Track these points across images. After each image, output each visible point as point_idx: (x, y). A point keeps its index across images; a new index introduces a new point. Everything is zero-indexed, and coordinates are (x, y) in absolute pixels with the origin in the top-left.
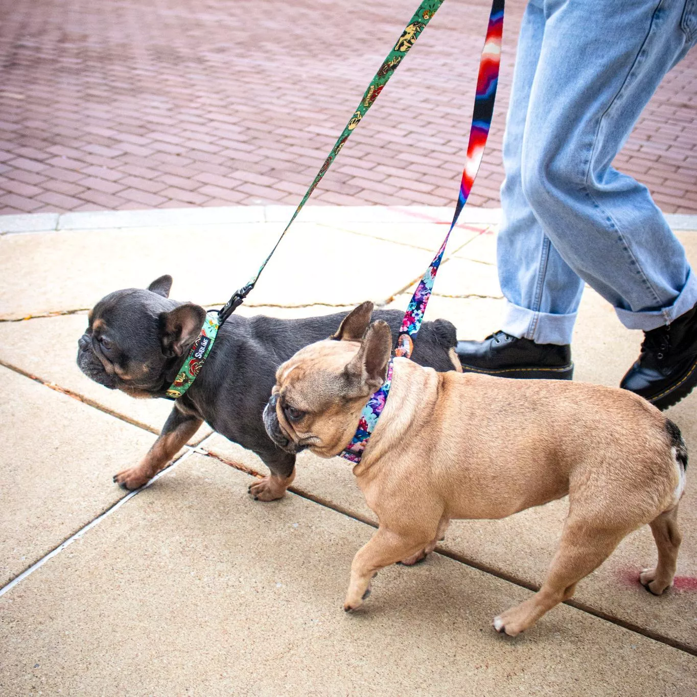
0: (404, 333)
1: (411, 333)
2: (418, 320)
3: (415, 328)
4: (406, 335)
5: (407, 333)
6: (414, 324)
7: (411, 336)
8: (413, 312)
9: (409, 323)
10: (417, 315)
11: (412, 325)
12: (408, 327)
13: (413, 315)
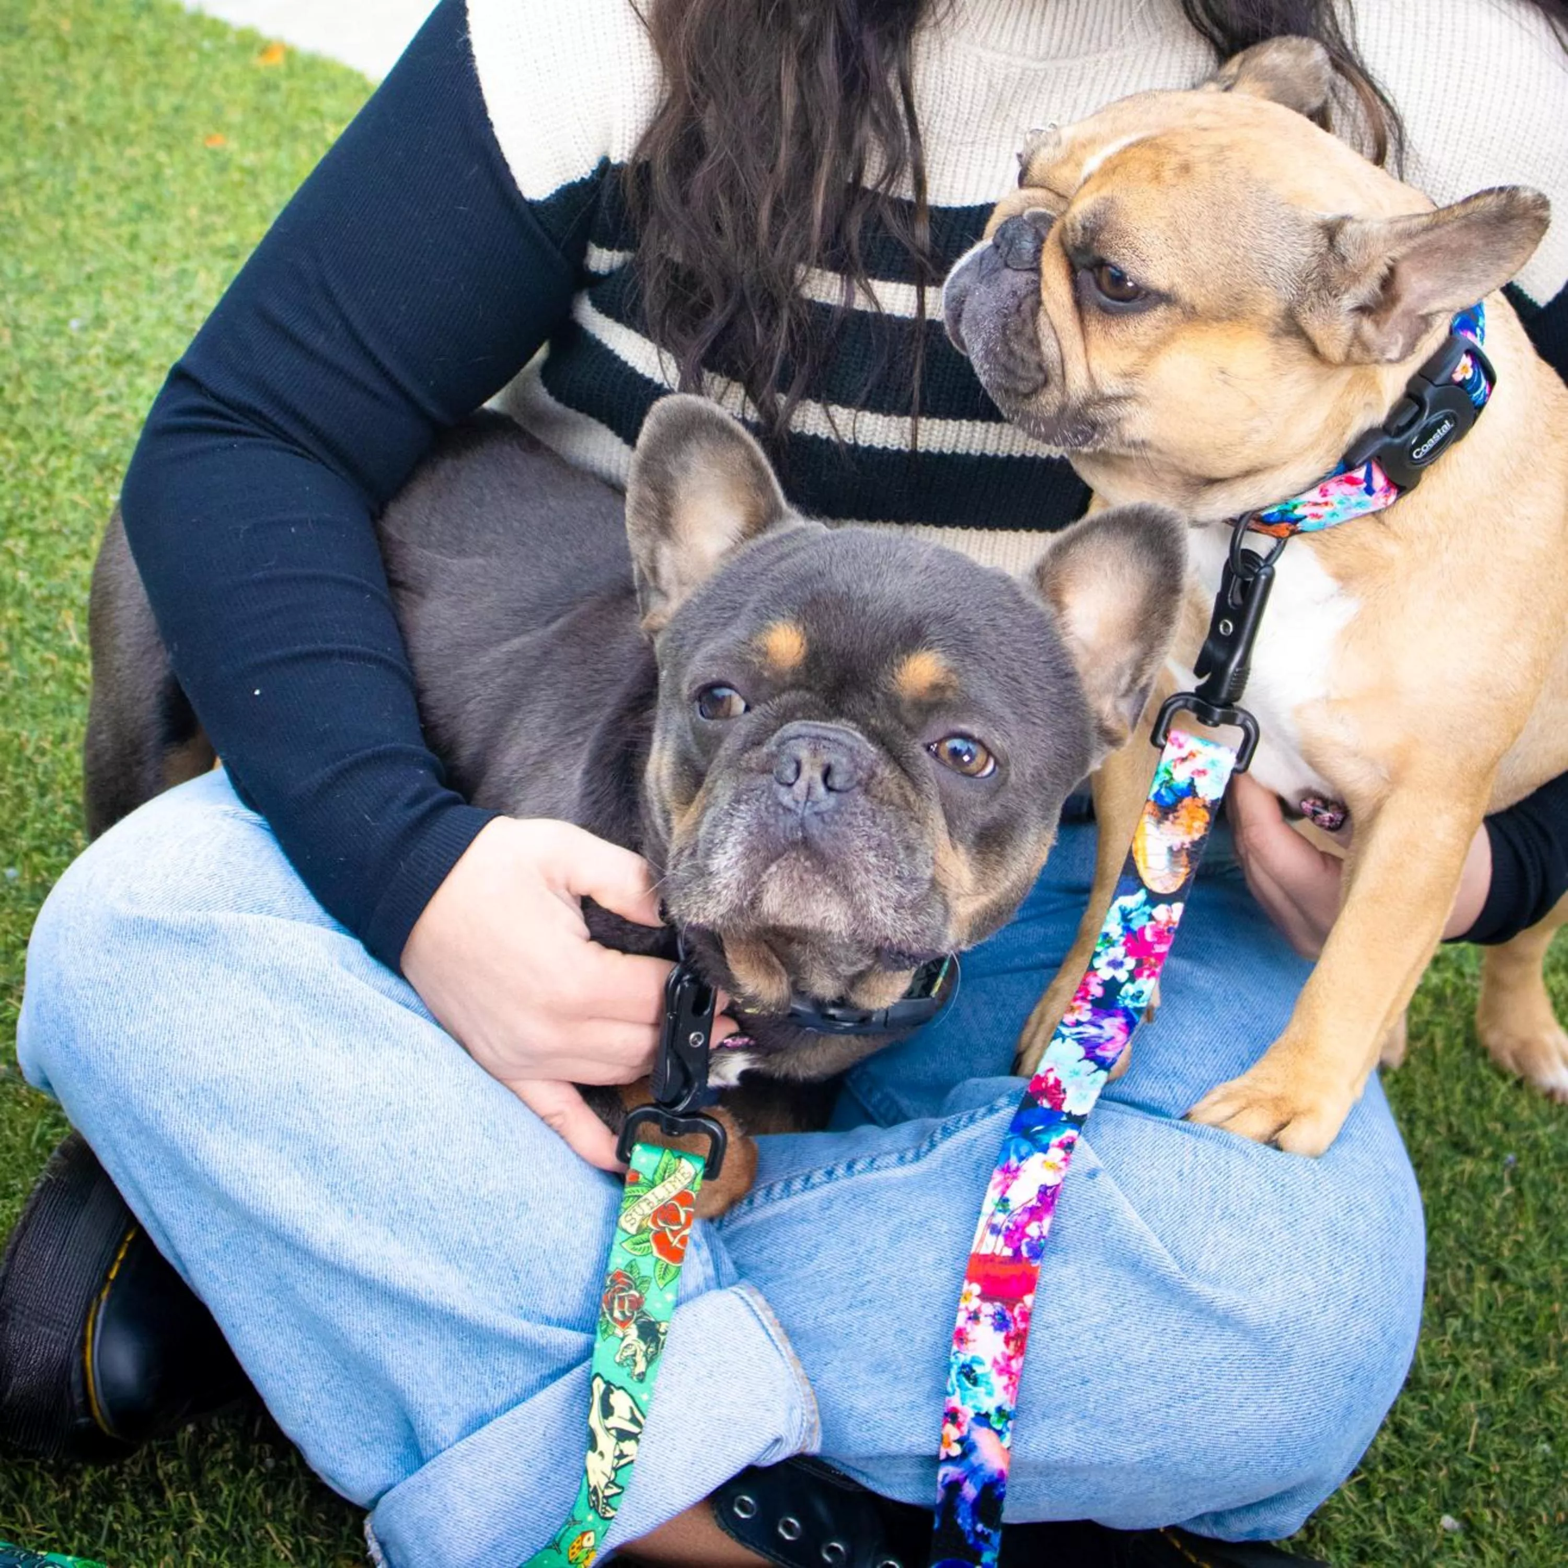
0: (1169, 899)
1: (1141, 895)
2: (1112, 944)
3: (1125, 916)
4: (1158, 888)
5: (1154, 899)
6: (1127, 929)
7: (1141, 884)
8: (1133, 976)
9: (1149, 936)
10: (1115, 964)
11: (1135, 926)
12: (1151, 917)
13: (1130, 963)
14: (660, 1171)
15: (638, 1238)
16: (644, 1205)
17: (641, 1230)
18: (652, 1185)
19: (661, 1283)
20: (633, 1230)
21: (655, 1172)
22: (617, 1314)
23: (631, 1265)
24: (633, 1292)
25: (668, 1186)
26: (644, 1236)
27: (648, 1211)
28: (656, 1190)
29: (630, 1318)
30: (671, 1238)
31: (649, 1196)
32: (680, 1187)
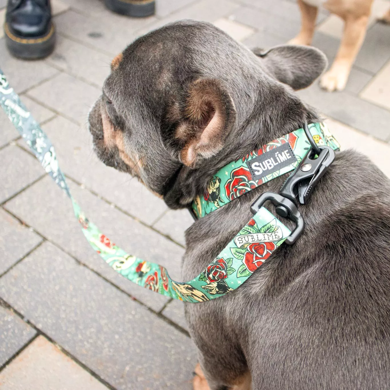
14: (266, 227)
15: (240, 250)
16: (250, 238)
17: (242, 247)
18: (259, 231)
19: (239, 275)
20: (239, 246)
21: (263, 227)
22: (211, 276)
23: (229, 260)
24: (223, 271)
25: (266, 236)
26: (243, 251)
27: (250, 241)
28: (259, 234)
29: (216, 280)
30: (254, 259)
31: (255, 235)
32: (271, 239)
